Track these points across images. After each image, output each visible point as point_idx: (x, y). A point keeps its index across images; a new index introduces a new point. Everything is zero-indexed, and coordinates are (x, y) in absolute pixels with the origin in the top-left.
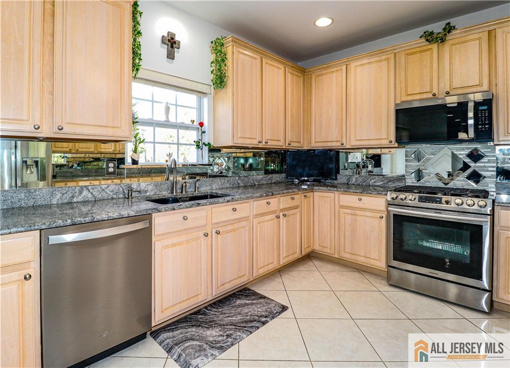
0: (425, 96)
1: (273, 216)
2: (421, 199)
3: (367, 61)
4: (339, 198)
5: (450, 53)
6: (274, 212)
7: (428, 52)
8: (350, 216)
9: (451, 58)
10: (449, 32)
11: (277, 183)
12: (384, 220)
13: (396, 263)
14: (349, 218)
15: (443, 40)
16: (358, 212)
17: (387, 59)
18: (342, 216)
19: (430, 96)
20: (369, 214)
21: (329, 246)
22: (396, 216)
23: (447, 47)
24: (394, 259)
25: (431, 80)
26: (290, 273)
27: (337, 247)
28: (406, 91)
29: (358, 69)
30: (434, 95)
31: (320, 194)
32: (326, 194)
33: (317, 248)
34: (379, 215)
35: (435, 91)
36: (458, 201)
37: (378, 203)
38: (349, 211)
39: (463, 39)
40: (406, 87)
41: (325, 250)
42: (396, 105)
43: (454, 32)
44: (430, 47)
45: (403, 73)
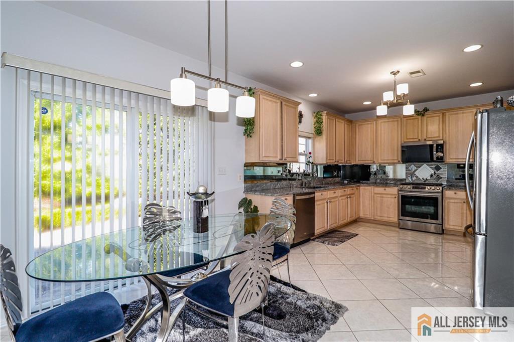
0: (415, 140)
1: (346, 197)
2: (413, 188)
3: (387, 120)
4: (374, 189)
5: (427, 121)
6: (345, 195)
7: (416, 120)
8: (379, 198)
9: (427, 123)
10: (426, 112)
11: (338, 183)
12: (397, 198)
13: (401, 218)
14: (379, 199)
15: (423, 115)
16: (384, 196)
17: (397, 121)
18: (375, 198)
19: (417, 140)
20: (389, 196)
21: (368, 214)
22: (403, 196)
23: (425, 118)
24: (402, 216)
25: (418, 133)
26: (350, 227)
27: (373, 214)
28: (406, 137)
29: (383, 124)
30: (419, 140)
31: (364, 188)
32: (367, 188)
33: (362, 215)
34: (395, 196)
35: (420, 138)
36: (429, 188)
37: (394, 190)
38: (379, 195)
39: (432, 115)
40: (406, 135)
41: (366, 216)
42: (401, 144)
43: (428, 112)
44: (417, 117)
45: (405, 129)
